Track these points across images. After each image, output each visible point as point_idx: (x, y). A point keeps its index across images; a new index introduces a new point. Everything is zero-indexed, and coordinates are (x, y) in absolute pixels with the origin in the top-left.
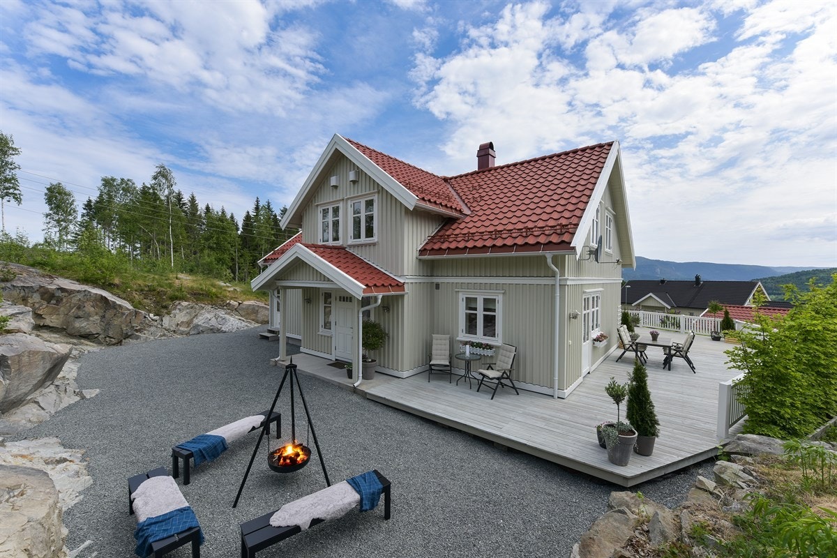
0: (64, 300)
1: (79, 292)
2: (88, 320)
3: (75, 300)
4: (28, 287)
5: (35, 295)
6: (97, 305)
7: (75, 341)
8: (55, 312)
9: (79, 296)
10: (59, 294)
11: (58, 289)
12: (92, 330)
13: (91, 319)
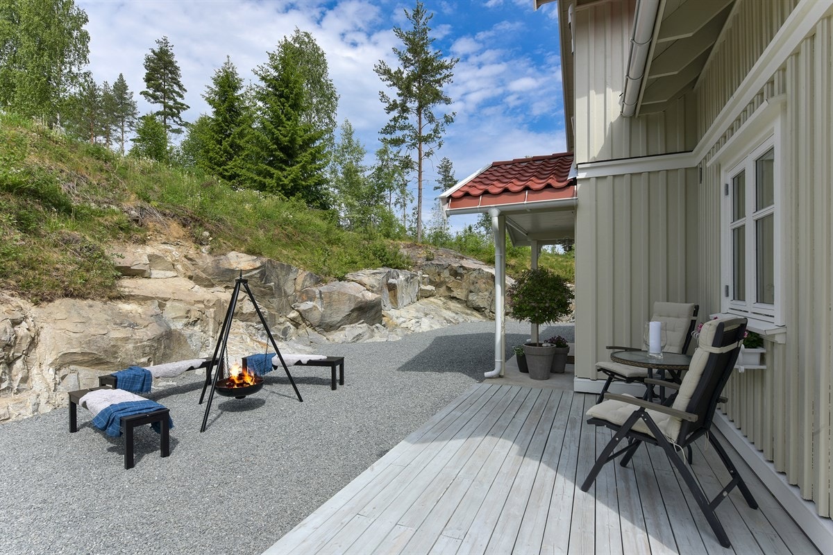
0: (465, 277)
1: (474, 270)
2: (478, 295)
3: (472, 277)
4: (440, 265)
5: (445, 271)
6: (488, 282)
7: (469, 312)
8: (459, 286)
9: (475, 274)
10: (461, 271)
11: (460, 267)
12: (480, 304)
13: (480, 294)
